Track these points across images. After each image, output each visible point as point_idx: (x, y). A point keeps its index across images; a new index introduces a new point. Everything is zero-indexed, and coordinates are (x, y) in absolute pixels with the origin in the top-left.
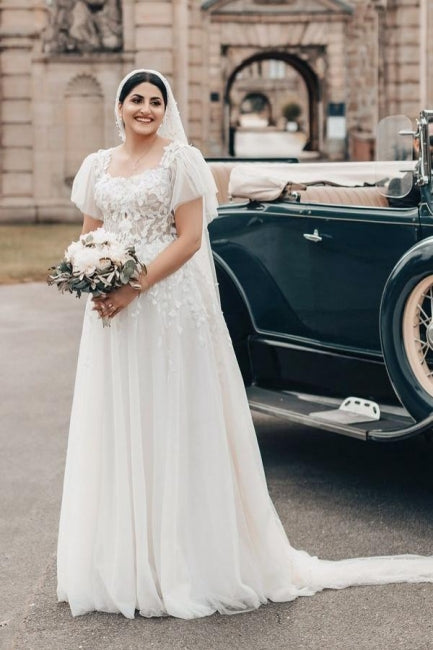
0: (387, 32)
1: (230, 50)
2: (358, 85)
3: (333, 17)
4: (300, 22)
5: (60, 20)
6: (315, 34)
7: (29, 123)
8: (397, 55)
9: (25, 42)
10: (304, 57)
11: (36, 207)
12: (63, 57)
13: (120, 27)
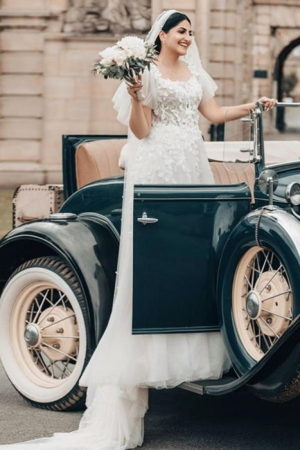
1: (279, 30)
7: (40, 95)
9: (42, 23)
11: (45, 172)
12: (90, 36)
13: (149, 10)
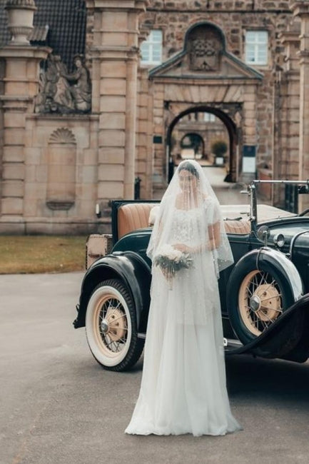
0: (281, 100)
1: (171, 104)
2: (266, 133)
3: (248, 82)
4: (223, 85)
5: (47, 91)
6: (235, 95)
7: (23, 162)
8: (288, 116)
9: (22, 105)
10: (226, 111)
11: (25, 223)
12: (48, 116)
13: (89, 95)
